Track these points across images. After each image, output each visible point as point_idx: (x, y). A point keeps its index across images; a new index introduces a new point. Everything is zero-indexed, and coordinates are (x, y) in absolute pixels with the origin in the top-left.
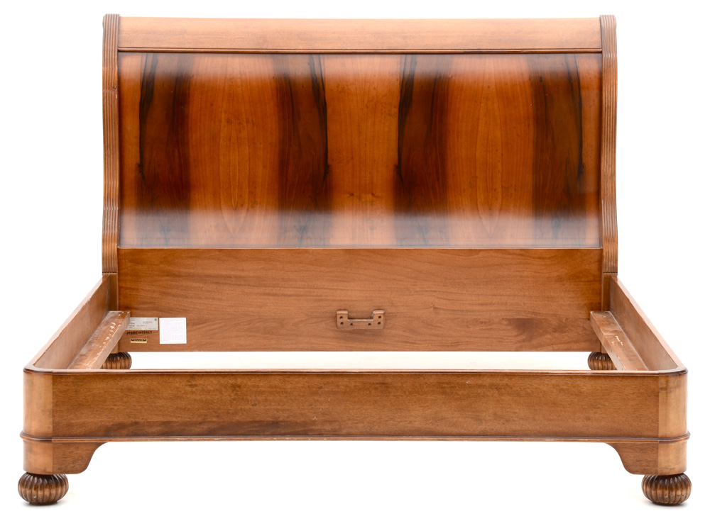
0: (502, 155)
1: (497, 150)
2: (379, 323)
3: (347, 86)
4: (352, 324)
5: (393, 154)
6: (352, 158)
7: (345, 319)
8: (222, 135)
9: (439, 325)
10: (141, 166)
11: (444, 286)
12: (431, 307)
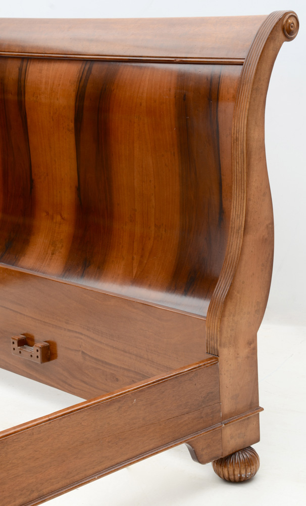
0: (155, 187)
1: (150, 181)
2: (38, 357)
3: (40, 94)
4: (20, 352)
5: (74, 174)
6: (47, 175)
7: (16, 345)
9: (86, 372)
11: (88, 330)
12: (80, 351)
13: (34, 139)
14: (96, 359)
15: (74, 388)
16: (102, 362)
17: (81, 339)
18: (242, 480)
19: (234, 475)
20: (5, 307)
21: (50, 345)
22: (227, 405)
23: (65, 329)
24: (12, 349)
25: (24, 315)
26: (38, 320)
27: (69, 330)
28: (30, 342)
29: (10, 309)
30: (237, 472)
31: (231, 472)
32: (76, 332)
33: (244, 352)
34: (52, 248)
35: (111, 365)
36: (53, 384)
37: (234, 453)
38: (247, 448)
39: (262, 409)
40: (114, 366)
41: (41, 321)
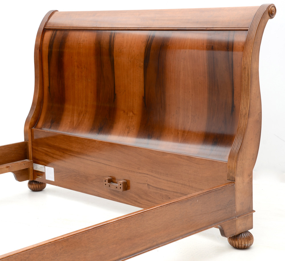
0: (192, 95)
1: (190, 92)
2: (120, 188)
3: (123, 49)
4: (109, 186)
5: (142, 90)
6: (125, 91)
7: (107, 182)
8: (76, 74)
9: (150, 195)
10: (49, 88)
11: (152, 172)
12: (146, 184)
13: (117, 72)
14: (156, 188)
15: (142, 204)
16: (160, 189)
17: (147, 177)
18: (245, 247)
19: (241, 245)
20: (99, 162)
21: (127, 182)
22: (238, 208)
23: (137, 172)
24: (104, 185)
25: (111, 166)
26: (120, 168)
27: (140, 173)
28: (114, 180)
29: (103, 163)
30: (243, 243)
31: (240, 243)
32: (144, 174)
33: (247, 180)
34: (128, 130)
35: (166, 190)
36: (128, 203)
37: (241, 234)
38: (246, 232)
39: (255, 211)
40: (168, 191)
41: (122, 169)
